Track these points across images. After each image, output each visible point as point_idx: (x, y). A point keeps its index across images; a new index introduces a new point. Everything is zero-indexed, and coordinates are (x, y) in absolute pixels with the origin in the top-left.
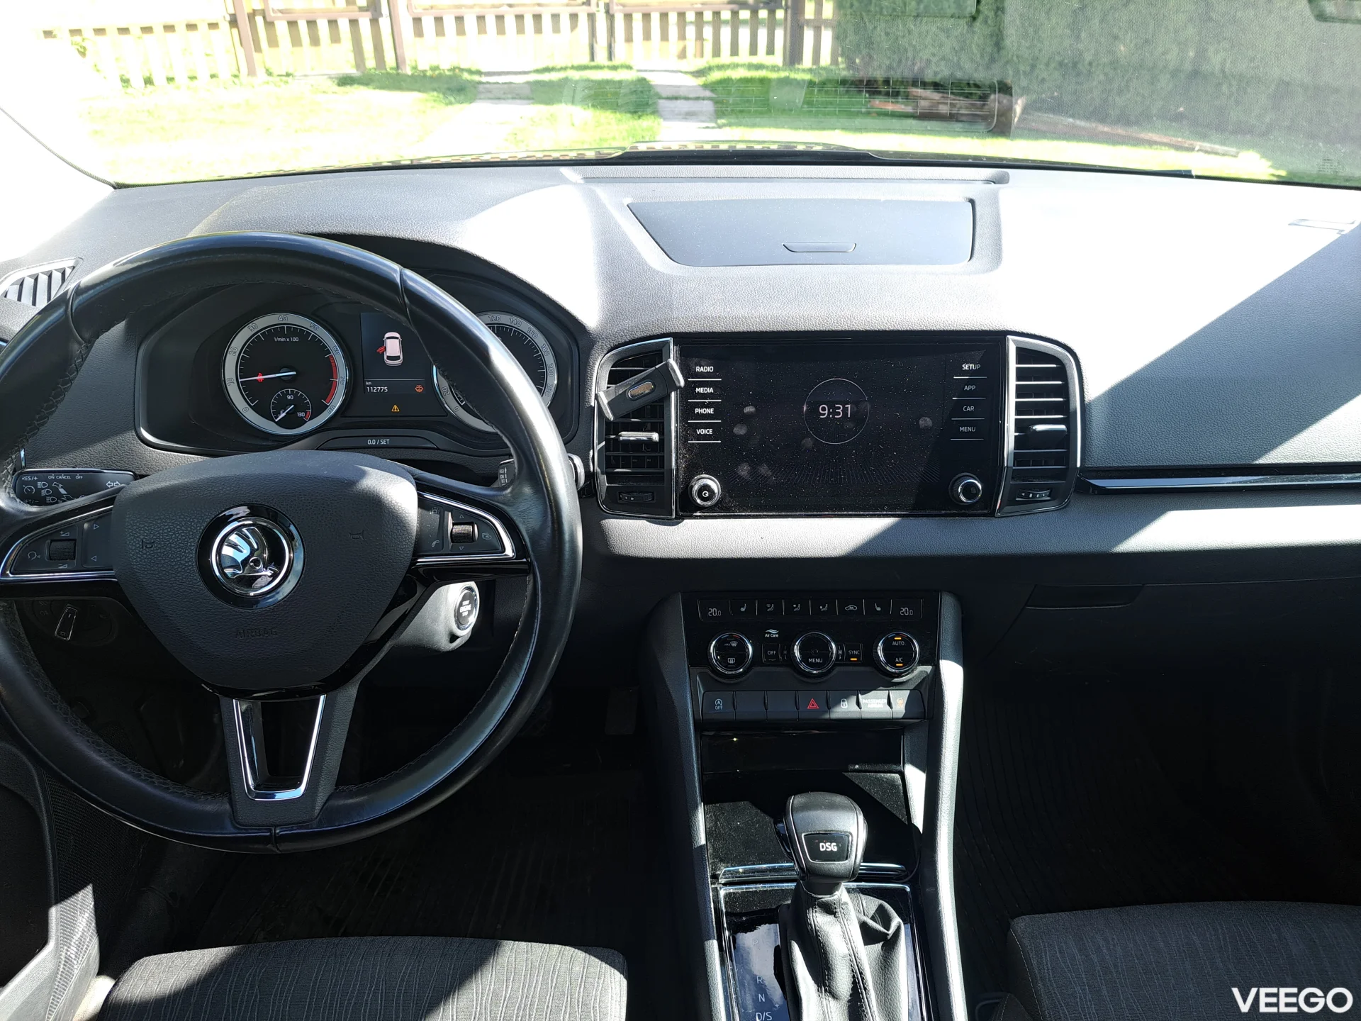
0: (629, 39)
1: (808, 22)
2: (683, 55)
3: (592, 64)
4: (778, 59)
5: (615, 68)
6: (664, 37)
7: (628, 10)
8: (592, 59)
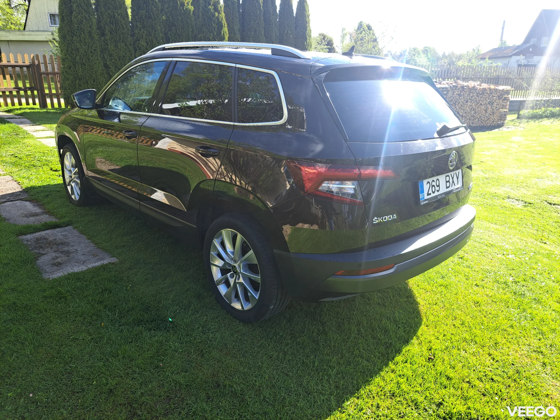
4: (38, 106)
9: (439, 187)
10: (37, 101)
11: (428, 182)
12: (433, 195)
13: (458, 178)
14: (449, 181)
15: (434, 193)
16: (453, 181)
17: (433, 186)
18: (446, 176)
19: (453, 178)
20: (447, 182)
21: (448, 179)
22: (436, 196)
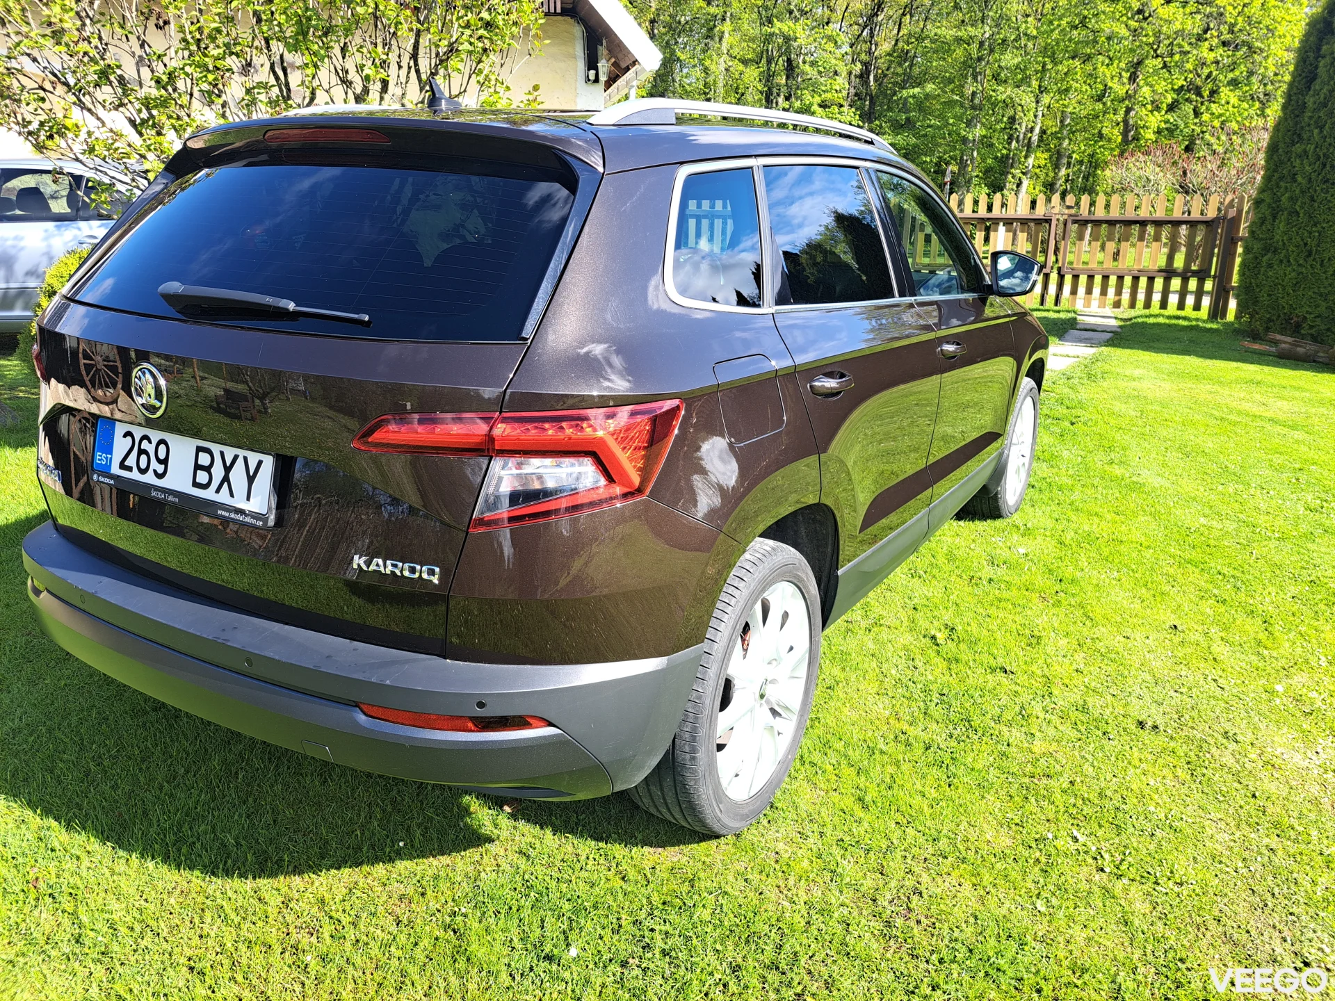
0: (1074, 292)
1: (1233, 288)
2: (1117, 304)
3: (1041, 307)
4: (1204, 313)
5: (1058, 312)
6: (1104, 292)
7: (1075, 273)
8: (1042, 304)
9: (163, 466)
10: (1206, 302)
11: (128, 434)
12: (135, 475)
13: (251, 479)
14: (208, 469)
15: (143, 471)
16: (226, 479)
17: (141, 452)
18: (199, 449)
19: (228, 469)
20: (198, 467)
21: (204, 459)
22: (149, 487)
